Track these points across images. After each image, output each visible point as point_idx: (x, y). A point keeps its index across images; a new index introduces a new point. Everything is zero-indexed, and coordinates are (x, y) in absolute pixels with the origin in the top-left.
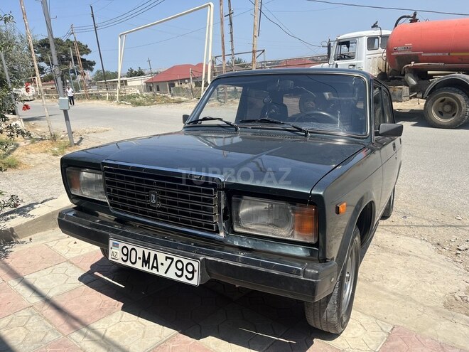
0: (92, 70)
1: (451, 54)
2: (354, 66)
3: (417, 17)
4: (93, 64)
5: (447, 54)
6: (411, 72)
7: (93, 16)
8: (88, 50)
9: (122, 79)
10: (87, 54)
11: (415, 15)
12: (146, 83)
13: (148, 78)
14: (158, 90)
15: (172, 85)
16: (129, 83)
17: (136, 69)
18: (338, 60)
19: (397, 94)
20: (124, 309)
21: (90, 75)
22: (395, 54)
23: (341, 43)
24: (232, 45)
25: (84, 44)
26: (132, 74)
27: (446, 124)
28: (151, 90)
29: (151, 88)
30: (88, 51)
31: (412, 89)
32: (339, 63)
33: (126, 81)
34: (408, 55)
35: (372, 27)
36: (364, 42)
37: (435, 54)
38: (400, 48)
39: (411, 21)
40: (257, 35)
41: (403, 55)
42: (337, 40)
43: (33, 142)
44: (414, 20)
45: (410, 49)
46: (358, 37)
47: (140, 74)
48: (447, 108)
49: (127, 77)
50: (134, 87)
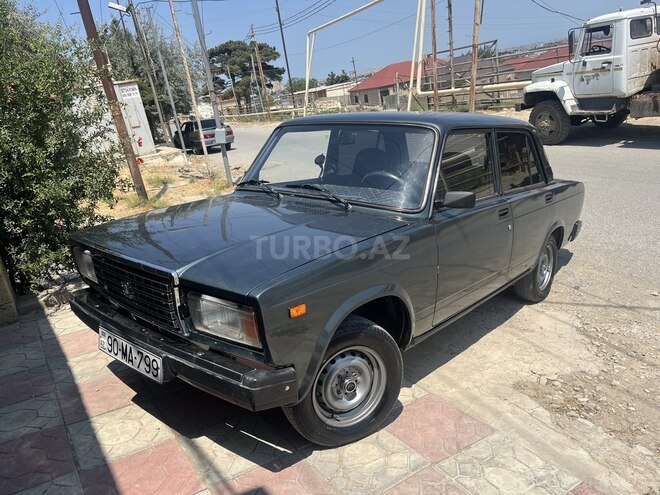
0: (280, 80)
2: (610, 63)
4: (281, 71)
7: (278, 11)
8: (277, 53)
9: (310, 90)
10: (275, 58)
12: (350, 91)
13: (353, 85)
14: (366, 101)
15: (385, 93)
16: (329, 94)
17: (338, 73)
18: (587, 54)
20: (135, 400)
21: (279, 86)
23: (590, 30)
24: (451, 37)
25: (271, 46)
26: (333, 80)
28: (357, 101)
29: (356, 98)
30: (276, 55)
32: (588, 59)
33: (325, 91)
35: (642, 3)
36: (626, 27)
40: (478, 22)
42: (586, 26)
43: (192, 182)
46: (615, 21)
47: (344, 79)
49: (327, 85)
50: (335, 98)
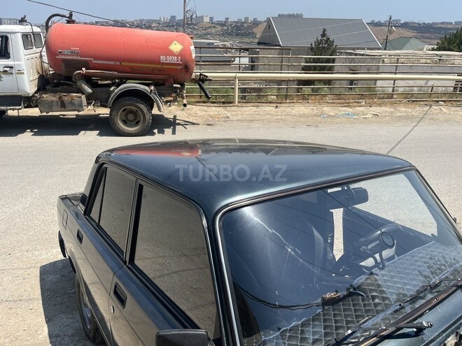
1: (122, 64)
3: (74, 18)
5: (118, 63)
6: (82, 79)
11: (71, 15)
19: (76, 104)
22: (61, 57)
27: (133, 132)
31: (89, 98)
34: (77, 60)
36: (19, 39)
37: (106, 62)
38: (66, 52)
39: (68, 22)
41: (70, 60)
44: (70, 21)
45: (78, 54)
46: (9, 33)
48: (131, 117)
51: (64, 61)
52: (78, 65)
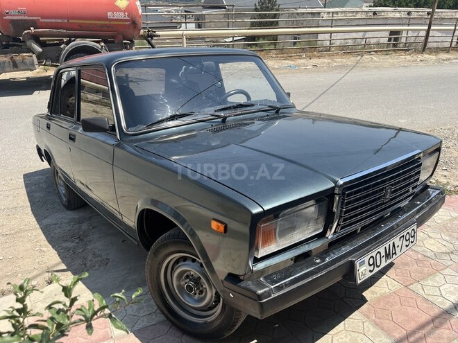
1: (70, 21)
5: (66, 21)
6: (31, 39)
19: (28, 63)
22: (7, 18)
31: (40, 57)
34: (25, 20)
37: (54, 21)
38: (13, 12)
41: (17, 20)
51: (12, 21)
52: (26, 25)
